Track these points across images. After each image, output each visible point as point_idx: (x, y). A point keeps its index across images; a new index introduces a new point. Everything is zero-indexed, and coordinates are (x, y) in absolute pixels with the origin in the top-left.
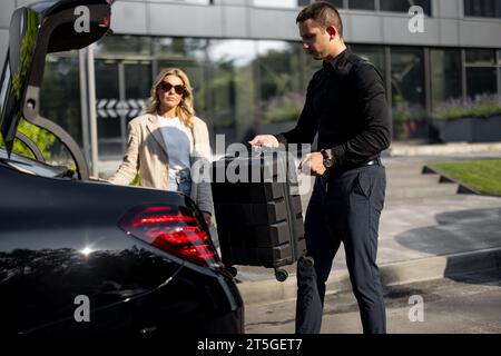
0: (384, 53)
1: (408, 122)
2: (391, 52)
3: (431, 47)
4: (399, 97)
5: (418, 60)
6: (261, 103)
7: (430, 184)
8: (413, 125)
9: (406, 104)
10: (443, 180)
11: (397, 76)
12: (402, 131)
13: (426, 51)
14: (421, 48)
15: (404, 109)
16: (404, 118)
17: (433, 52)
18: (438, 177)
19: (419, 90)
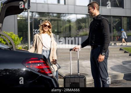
0: (111, 18)
1: (117, 36)
2: (113, 18)
3: (123, 17)
4: (114, 30)
5: (120, 20)
6: (78, 31)
7: (122, 53)
8: (118, 37)
9: (117, 31)
10: (125, 52)
11: (114, 24)
12: (115, 39)
13: (122, 17)
14: (121, 16)
15: (116, 33)
16: (116, 35)
17: (124, 18)
18: (124, 51)
19: (120, 28)
